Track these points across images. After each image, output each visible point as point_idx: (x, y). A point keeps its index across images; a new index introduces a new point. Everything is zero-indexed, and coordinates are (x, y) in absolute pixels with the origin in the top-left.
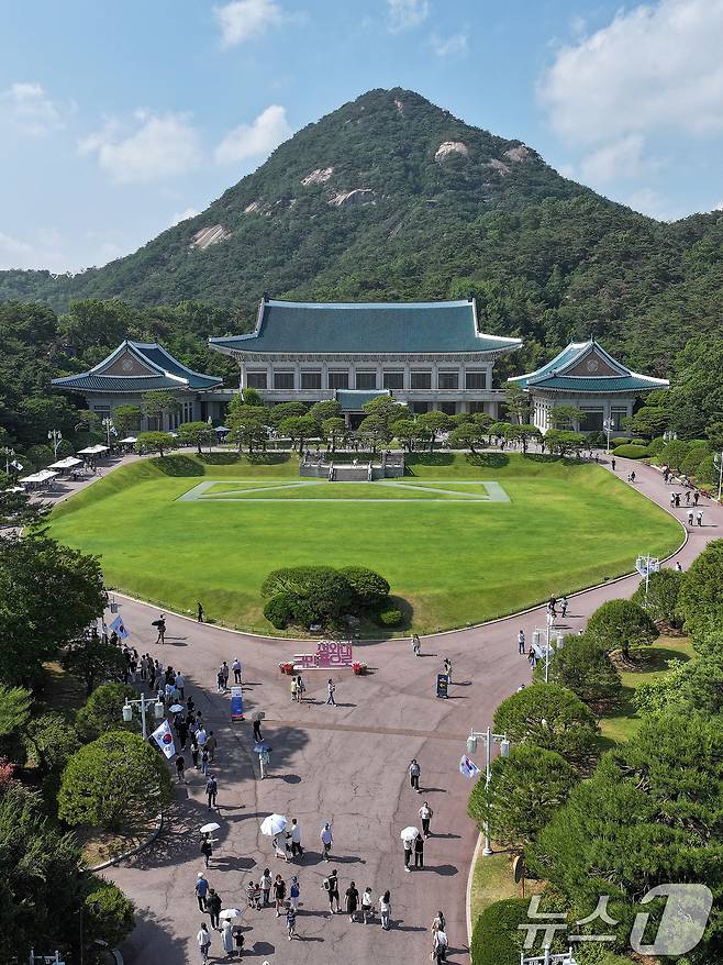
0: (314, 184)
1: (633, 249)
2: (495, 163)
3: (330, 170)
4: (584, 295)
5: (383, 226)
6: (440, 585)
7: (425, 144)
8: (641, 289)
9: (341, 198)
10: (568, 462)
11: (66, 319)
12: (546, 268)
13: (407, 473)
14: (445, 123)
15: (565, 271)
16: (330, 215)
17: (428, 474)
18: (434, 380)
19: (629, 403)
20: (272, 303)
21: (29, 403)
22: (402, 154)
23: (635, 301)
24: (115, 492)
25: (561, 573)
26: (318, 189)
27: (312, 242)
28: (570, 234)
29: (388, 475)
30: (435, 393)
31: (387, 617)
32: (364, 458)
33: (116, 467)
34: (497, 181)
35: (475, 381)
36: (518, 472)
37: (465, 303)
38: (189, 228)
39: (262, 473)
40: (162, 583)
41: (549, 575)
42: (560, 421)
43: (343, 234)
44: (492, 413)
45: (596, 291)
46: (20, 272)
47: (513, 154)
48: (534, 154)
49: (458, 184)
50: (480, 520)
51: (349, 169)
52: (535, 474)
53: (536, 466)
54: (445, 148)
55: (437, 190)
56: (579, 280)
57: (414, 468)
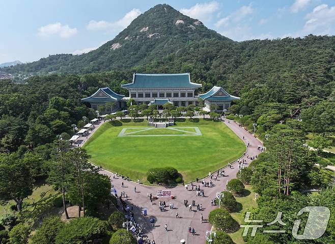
0: (143, 32)
1: (228, 54)
2: (191, 26)
3: (147, 28)
4: (216, 67)
5: (162, 44)
6: (189, 169)
7: (173, 20)
8: (230, 66)
9: (150, 36)
10: (215, 121)
11: (82, 79)
12: (206, 59)
13: (175, 124)
14: (178, 15)
15: (211, 60)
16: (148, 40)
17: (180, 125)
18: (179, 95)
19: (230, 103)
20: (137, 74)
21: (77, 108)
22: (167, 23)
23: (229, 69)
24: (101, 133)
25: (218, 163)
26: (144, 33)
27: (143, 48)
28: (213, 50)
29: (170, 125)
30: (179, 99)
31: (177, 180)
32: (164, 120)
33: (100, 125)
34: (192, 31)
35: (190, 95)
36: (203, 124)
37: (187, 74)
38: (110, 43)
39: (138, 125)
40: (120, 169)
41: (215, 164)
42: (212, 108)
43: (152, 46)
44: (194, 105)
45: (219, 66)
46: (64, 54)
47: (196, 23)
48: (201, 23)
49: (182, 32)
50: (195, 143)
51: (153, 27)
52: (207, 124)
53: (207, 122)
54: (178, 22)
55: (176, 34)
56: (215, 63)
57: (176, 123)
